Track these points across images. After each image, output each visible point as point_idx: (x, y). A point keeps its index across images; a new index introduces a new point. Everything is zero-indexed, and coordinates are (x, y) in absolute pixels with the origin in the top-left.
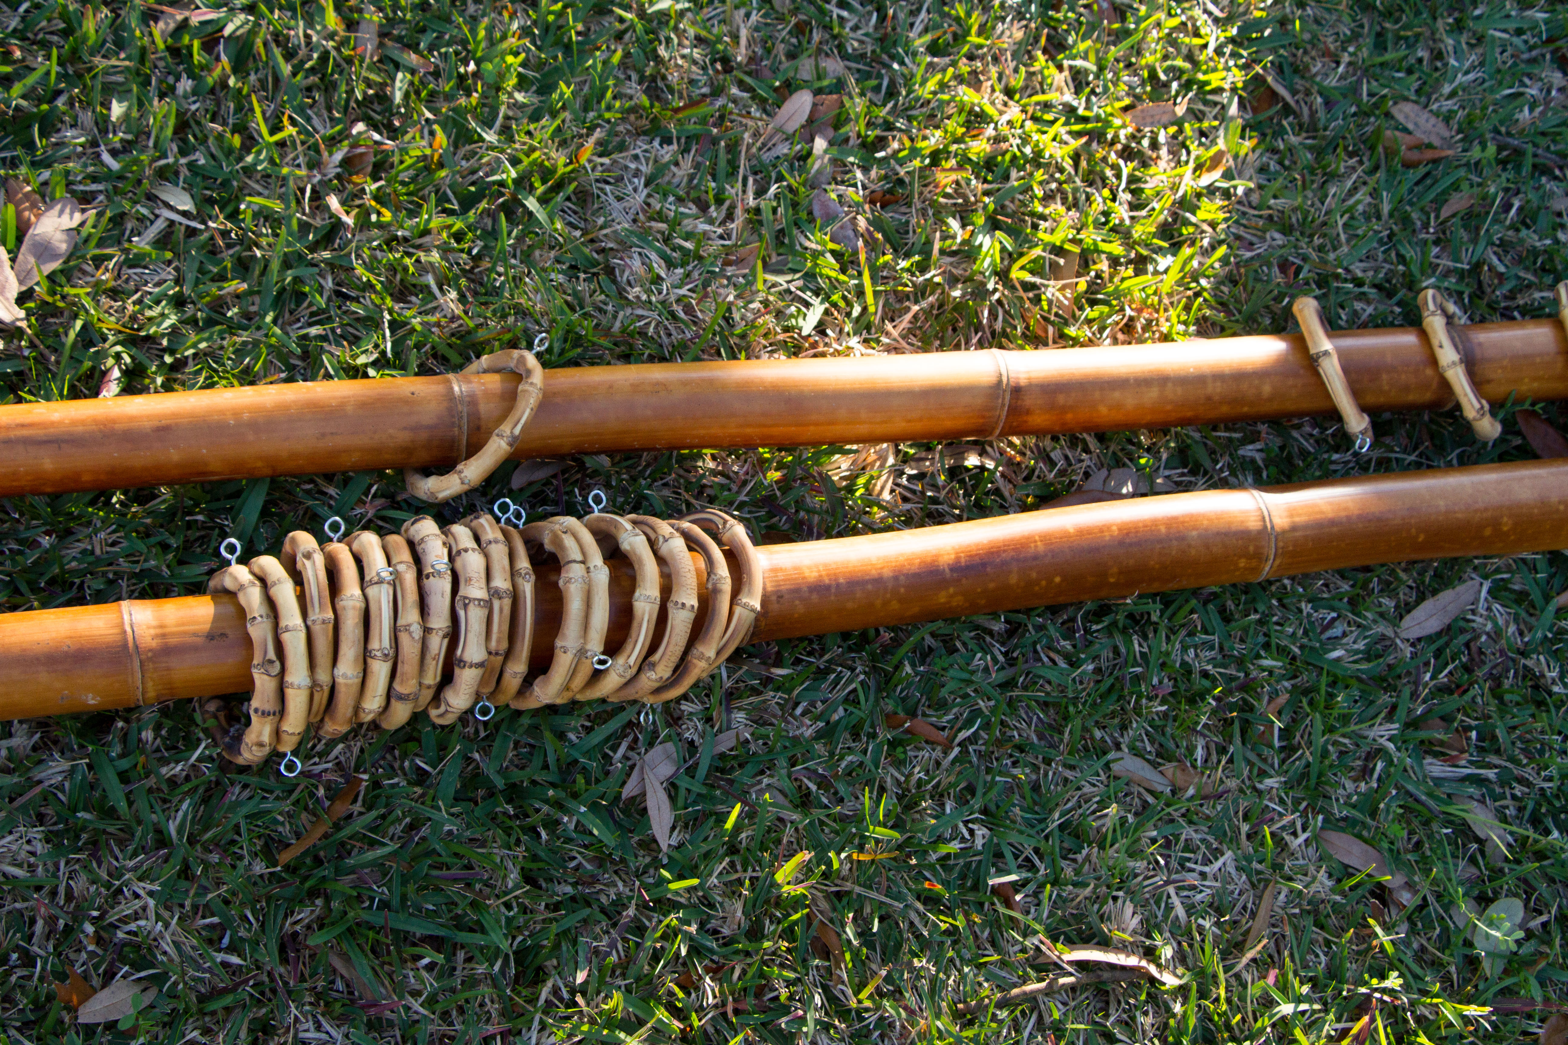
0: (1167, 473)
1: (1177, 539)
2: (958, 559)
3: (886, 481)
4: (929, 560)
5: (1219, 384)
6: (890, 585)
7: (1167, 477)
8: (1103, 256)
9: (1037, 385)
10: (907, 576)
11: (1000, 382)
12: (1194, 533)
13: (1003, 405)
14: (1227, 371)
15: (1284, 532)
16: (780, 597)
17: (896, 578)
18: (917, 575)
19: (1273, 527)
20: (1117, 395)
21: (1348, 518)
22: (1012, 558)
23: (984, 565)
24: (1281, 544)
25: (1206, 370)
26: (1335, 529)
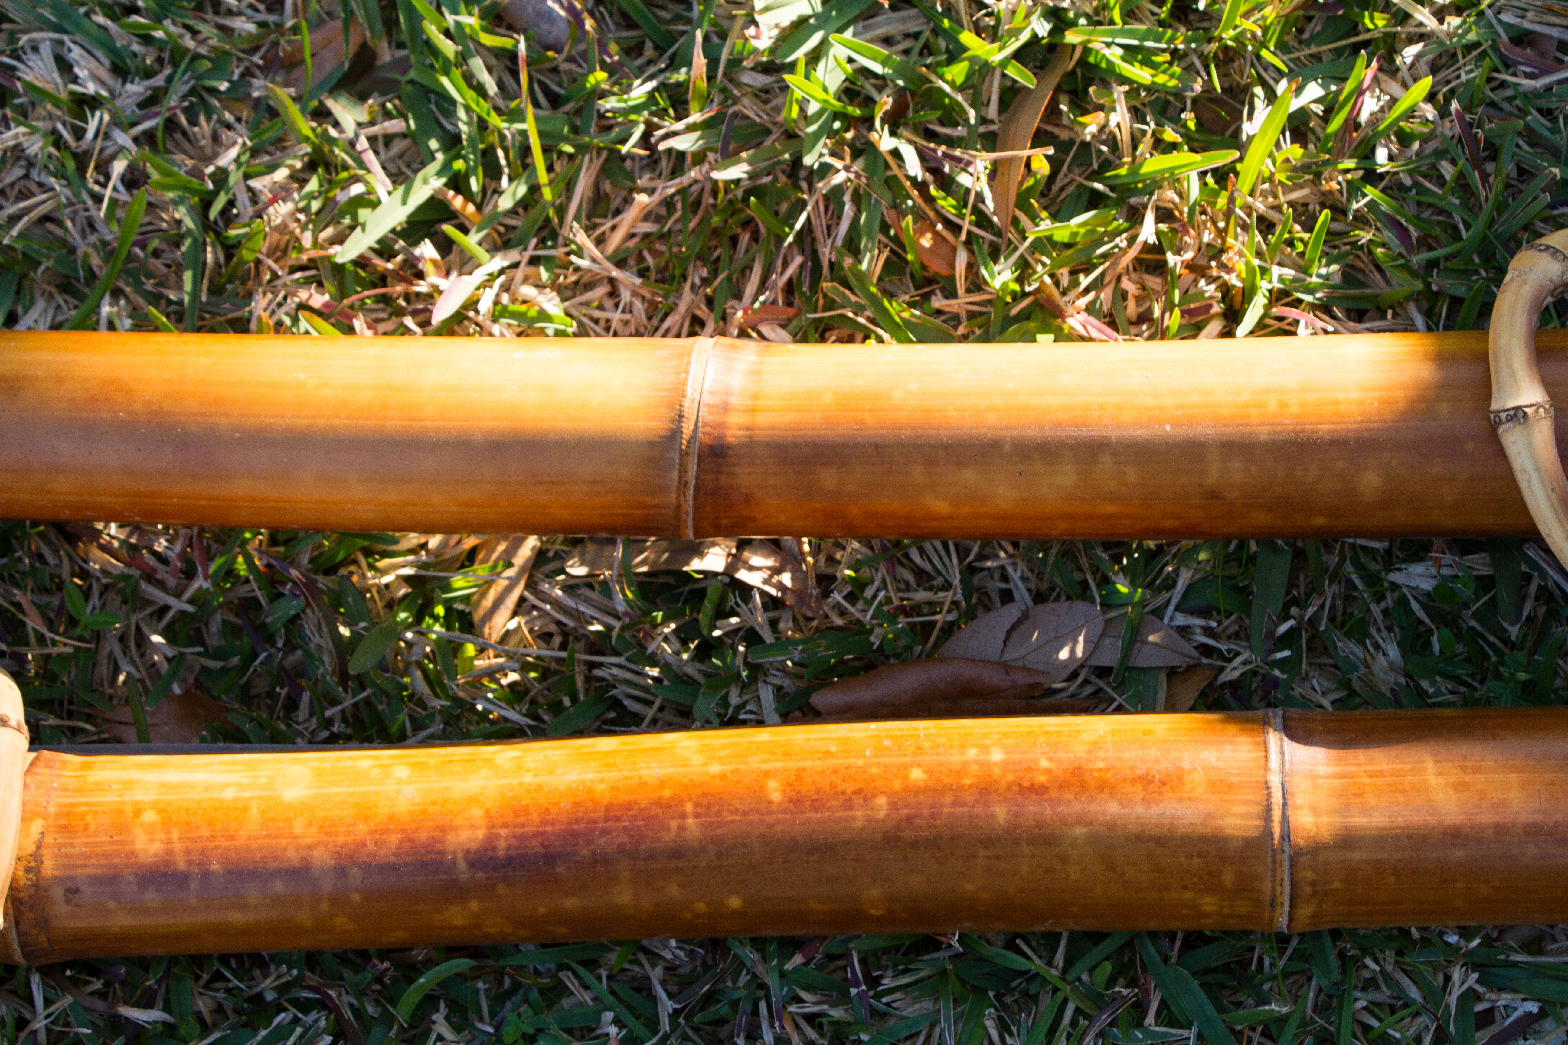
0: (1181, 620)
1: (1033, 841)
2: (490, 842)
3: (509, 589)
4: (423, 836)
5: (1237, 464)
6: (327, 886)
7: (1184, 631)
8: (1119, 91)
9: (768, 445)
10: (366, 868)
11: (675, 433)
12: (1079, 831)
13: (683, 484)
14: (1263, 434)
15: (1317, 848)
16: (72, 891)
17: (340, 871)
18: (389, 868)
19: (1286, 836)
20: (969, 476)
21: (1500, 830)
22: (621, 849)
23: (550, 859)
24: (1308, 875)
25: (1207, 430)
26: (1459, 854)
